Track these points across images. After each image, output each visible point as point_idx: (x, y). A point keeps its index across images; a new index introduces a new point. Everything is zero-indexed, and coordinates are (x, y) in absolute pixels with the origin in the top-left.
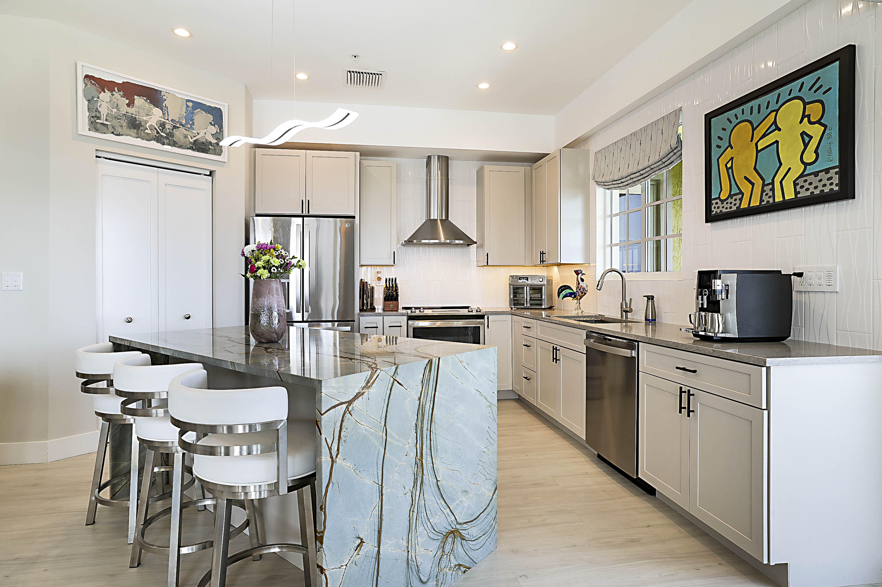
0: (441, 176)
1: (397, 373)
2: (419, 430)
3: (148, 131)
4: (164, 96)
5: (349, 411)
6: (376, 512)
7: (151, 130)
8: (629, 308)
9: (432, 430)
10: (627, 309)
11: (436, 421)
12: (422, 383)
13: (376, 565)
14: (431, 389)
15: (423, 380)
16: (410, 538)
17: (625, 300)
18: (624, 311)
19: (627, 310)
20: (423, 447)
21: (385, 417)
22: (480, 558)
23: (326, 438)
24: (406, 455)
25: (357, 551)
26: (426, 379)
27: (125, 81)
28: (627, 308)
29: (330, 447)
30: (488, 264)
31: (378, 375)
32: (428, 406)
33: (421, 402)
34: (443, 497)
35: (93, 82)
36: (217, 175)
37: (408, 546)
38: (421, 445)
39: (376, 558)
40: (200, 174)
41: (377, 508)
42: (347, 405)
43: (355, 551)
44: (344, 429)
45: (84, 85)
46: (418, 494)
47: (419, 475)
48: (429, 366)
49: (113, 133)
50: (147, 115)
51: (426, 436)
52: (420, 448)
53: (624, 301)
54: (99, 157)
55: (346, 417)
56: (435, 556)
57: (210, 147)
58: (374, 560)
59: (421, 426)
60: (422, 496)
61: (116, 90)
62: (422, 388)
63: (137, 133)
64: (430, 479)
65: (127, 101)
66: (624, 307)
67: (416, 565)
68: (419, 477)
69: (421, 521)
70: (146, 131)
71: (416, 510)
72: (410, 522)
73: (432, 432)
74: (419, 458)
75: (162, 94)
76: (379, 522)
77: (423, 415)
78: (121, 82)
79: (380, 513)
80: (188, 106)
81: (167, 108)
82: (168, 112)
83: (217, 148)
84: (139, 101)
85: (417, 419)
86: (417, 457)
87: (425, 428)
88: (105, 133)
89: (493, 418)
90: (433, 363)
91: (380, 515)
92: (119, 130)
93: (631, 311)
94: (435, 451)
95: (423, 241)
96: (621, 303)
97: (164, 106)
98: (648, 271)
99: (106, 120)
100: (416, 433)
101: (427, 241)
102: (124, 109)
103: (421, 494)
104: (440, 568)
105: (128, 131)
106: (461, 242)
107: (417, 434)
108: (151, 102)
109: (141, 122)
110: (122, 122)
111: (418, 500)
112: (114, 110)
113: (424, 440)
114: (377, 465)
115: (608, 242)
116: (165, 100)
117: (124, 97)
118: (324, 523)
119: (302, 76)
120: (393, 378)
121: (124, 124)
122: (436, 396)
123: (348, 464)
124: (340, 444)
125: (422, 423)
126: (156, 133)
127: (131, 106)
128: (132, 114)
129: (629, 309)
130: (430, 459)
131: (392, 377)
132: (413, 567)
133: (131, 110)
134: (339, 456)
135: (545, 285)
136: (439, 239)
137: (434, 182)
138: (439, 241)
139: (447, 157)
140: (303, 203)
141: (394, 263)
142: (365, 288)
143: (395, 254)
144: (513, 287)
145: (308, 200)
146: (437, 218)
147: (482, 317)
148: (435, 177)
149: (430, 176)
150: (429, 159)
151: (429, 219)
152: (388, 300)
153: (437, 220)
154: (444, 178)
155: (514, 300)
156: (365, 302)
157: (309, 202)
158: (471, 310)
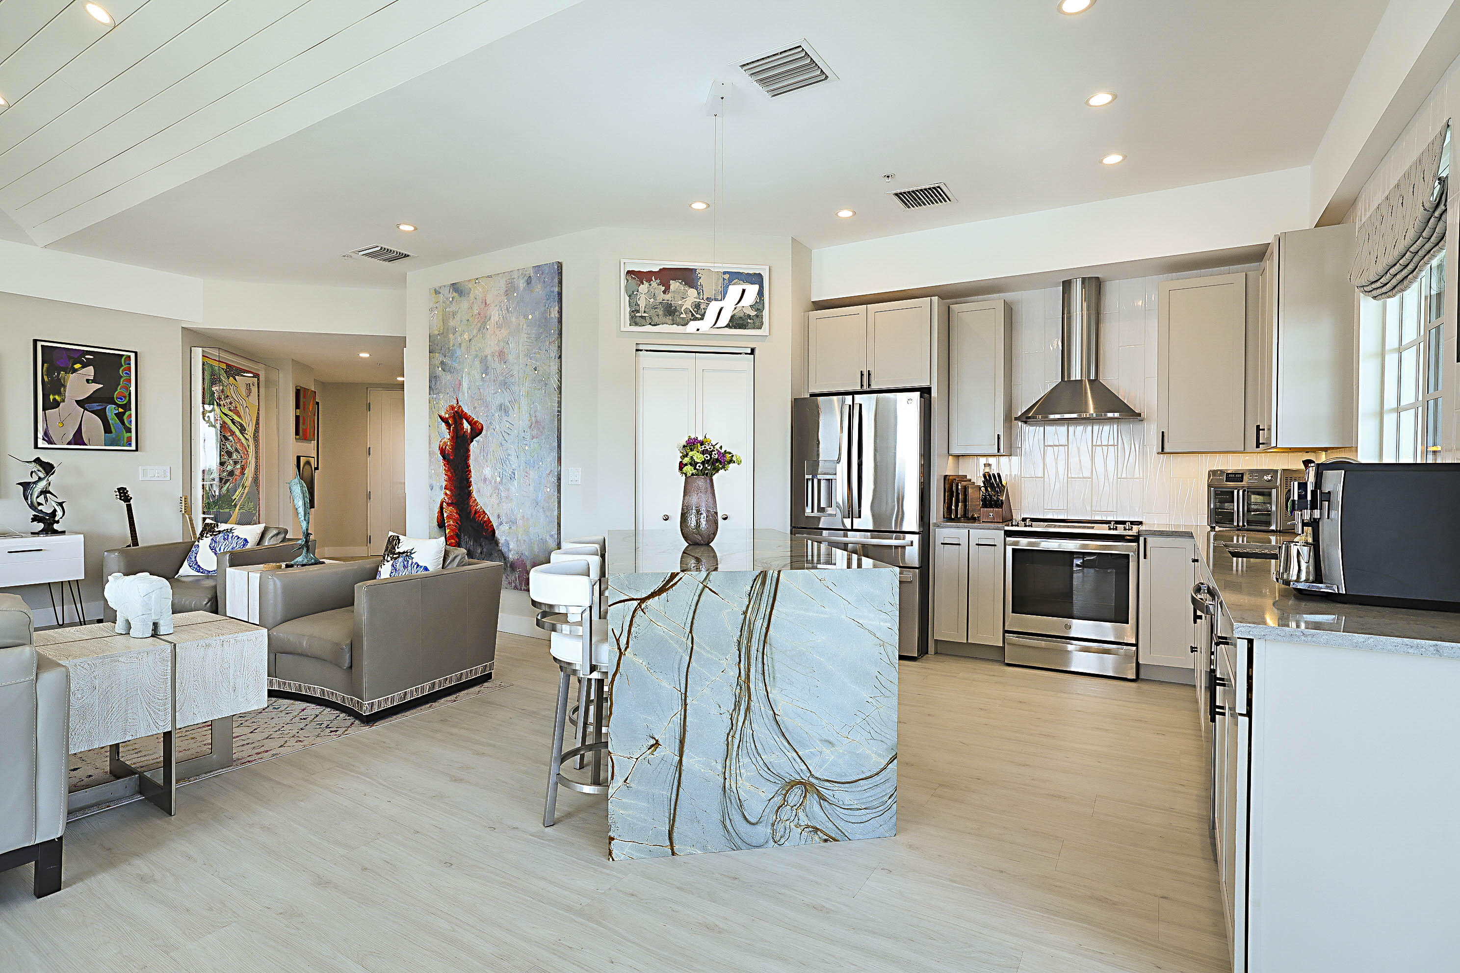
0: (1088, 309)
1: (709, 580)
2: (744, 648)
3: (683, 316)
4: (699, 273)
5: (641, 608)
6: (678, 719)
7: (686, 313)
9: (765, 652)
11: (773, 642)
12: (749, 596)
13: (677, 775)
14: (765, 605)
15: (750, 593)
16: (728, 764)
20: (751, 669)
21: (690, 624)
22: (858, 836)
23: (613, 629)
24: (723, 672)
25: (650, 750)
26: (756, 592)
27: (662, 268)
29: (617, 638)
30: (1163, 450)
31: (681, 578)
32: (759, 624)
33: (748, 617)
34: (784, 735)
35: (633, 276)
36: (757, 352)
37: (725, 772)
38: (746, 666)
39: (677, 767)
40: (741, 354)
41: (678, 715)
42: (639, 602)
43: (649, 749)
44: (634, 625)
45: (626, 281)
46: (741, 719)
47: (744, 699)
48: (760, 578)
49: (650, 324)
50: (683, 298)
51: (756, 658)
52: (745, 668)
54: (641, 350)
55: (637, 613)
56: (770, 800)
57: (749, 320)
58: (673, 768)
59: (747, 645)
60: (749, 724)
61: (654, 279)
62: (750, 602)
63: (673, 320)
64: (763, 708)
65: (663, 288)
67: (737, 797)
68: (743, 702)
69: (746, 752)
70: (682, 316)
71: (737, 736)
72: (728, 747)
73: (767, 655)
74: (743, 678)
75: (697, 273)
76: (681, 731)
77: (751, 633)
78: (658, 270)
79: (682, 723)
80: (724, 279)
81: (702, 287)
82: (703, 290)
83: (757, 321)
84: (674, 285)
85: (741, 635)
86: (740, 678)
87: (753, 648)
88: (643, 325)
89: (889, 662)
90: (768, 576)
91: (682, 725)
92: (656, 319)
94: (772, 679)
95: (1052, 417)
97: (699, 284)
99: (645, 312)
100: (738, 650)
101: (1058, 416)
102: (661, 297)
103: (746, 721)
104: (778, 817)
105: (664, 320)
106: (1117, 415)
107: (740, 652)
108: (686, 284)
109: (676, 307)
110: (658, 311)
111: (742, 727)
112: (652, 300)
113: (753, 661)
114: (679, 672)
115: (1391, 403)
116: (700, 277)
117: (660, 285)
118: (610, 708)
119: (845, 214)
120: (704, 584)
121: (661, 313)
122: (772, 615)
123: (639, 660)
124: (630, 639)
125: (750, 640)
126: (691, 316)
127: (667, 292)
128: (668, 300)
130: (761, 685)
131: (702, 583)
132: (732, 798)
133: (667, 297)
134: (628, 650)
135: (1276, 487)
136: (1086, 412)
137: (1075, 321)
138: (1086, 415)
139: (1098, 278)
140: (862, 375)
141: (998, 452)
142: (954, 488)
143: (999, 438)
144: (1216, 491)
145: (869, 371)
146: (1081, 377)
147: (1136, 539)
148: (1078, 313)
149: (1069, 312)
150: (1067, 285)
151: (1066, 380)
152: (985, 506)
153: (1081, 381)
154: (1093, 312)
155: (1217, 514)
156: (953, 508)
157: (869, 374)
158: (1113, 527)
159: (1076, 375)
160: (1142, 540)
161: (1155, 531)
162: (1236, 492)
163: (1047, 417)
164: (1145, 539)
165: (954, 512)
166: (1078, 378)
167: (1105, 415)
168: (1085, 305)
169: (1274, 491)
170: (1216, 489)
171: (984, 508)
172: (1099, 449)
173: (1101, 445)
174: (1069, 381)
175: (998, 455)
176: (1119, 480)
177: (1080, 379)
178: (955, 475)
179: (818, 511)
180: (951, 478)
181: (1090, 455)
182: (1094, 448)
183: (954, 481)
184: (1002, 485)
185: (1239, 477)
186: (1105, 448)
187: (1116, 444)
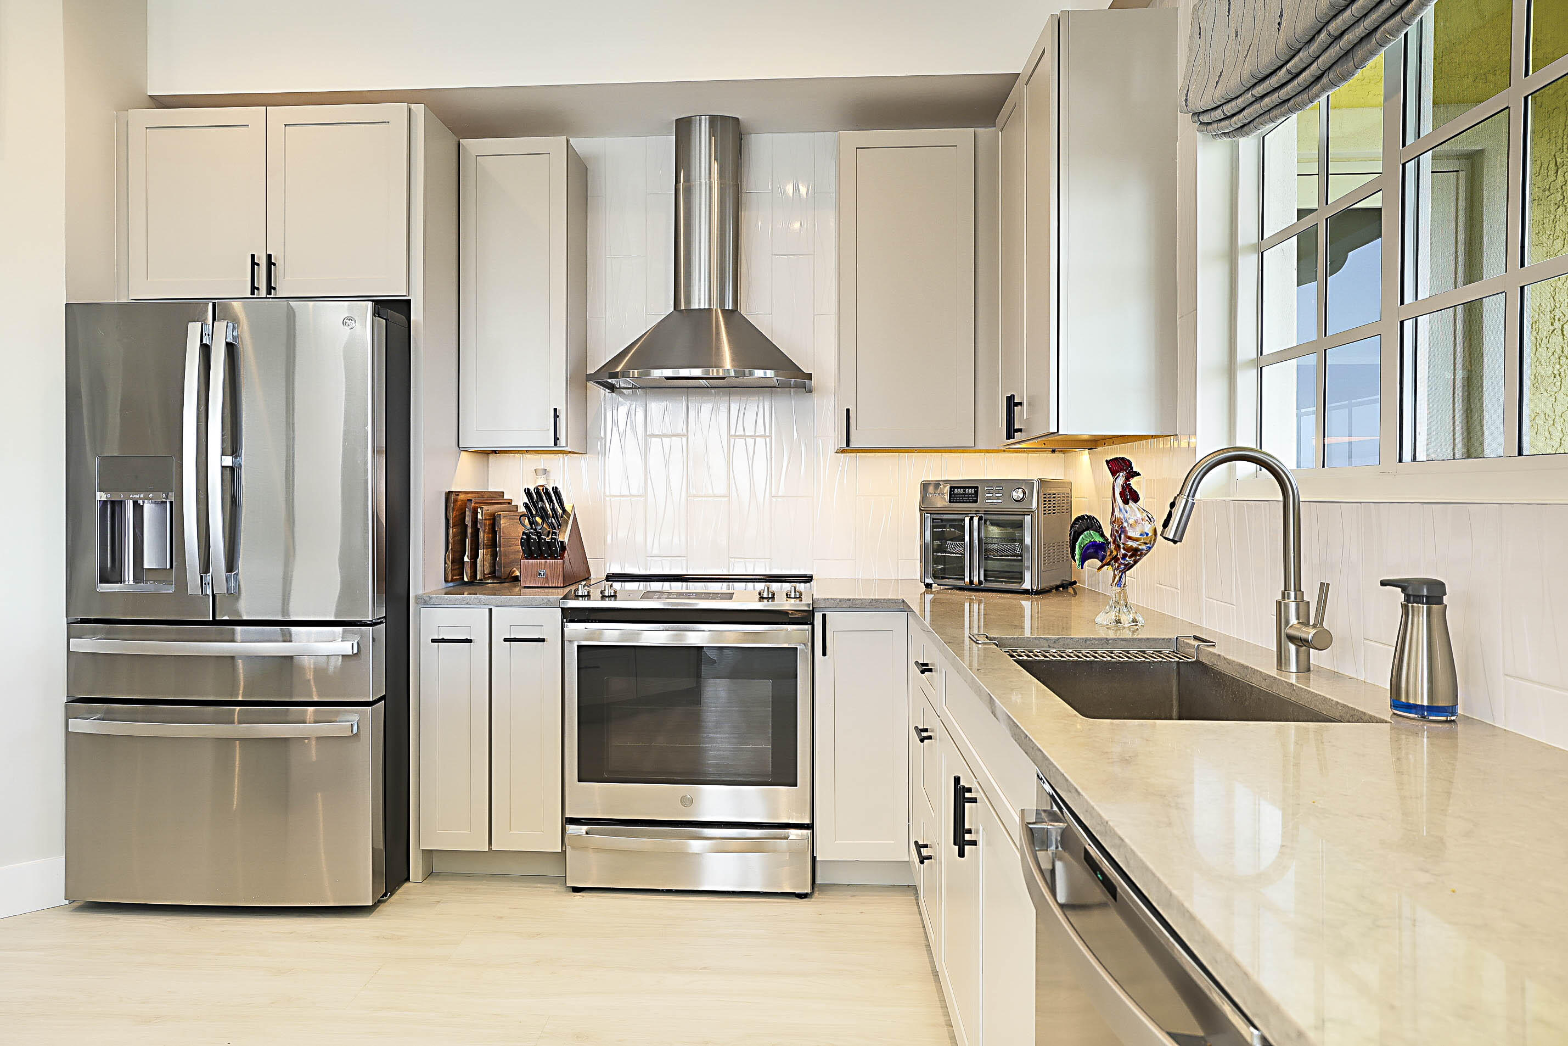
0: (721, 176)
8: (1314, 626)
10: (1304, 629)
17: (1298, 589)
18: (1291, 638)
19: (1303, 636)
28: (1307, 624)
30: (848, 444)
53: (1292, 594)
66: (1293, 621)
93: (1324, 641)
95: (659, 374)
96: (1279, 603)
98: (1414, 458)
101: (668, 373)
106: (770, 374)
115: (1246, 349)
129: (1313, 631)
135: (1031, 513)
136: (718, 366)
137: (698, 195)
138: (718, 371)
139: (737, 119)
140: (254, 264)
141: (555, 444)
142: (468, 520)
143: (556, 416)
144: (933, 519)
145: (270, 256)
146: (710, 305)
147: (805, 618)
148: (703, 180)
149: (688, 180)
150: (683, 128)
151: (683, 308)
152: (529, 555)
153: (709, 310)
154: (730, 182)
155: (936, 561)
156: (466, 559)
157: (270, 263)
158: (768, 594)
159: (700, 300)
160: (818, 617)
161: (841, 600)
162: (967, 520)
163: (648, 374)
164: (824, 616)
165: (467, 569)
166: (704, 305)
167: (751, 374)
168: (715, 166)
169: (1028, 518)
170: (935, 516)
171: (527, 559)
172: (740, 442)
173: (744, 436)
174: (689, 311)
175: (556, 449)
176: (774, 499)
177: (707, 307)
178: (472, 492)
179: (135, 579)
180: (461, 497)
181: (726, 451)
182: (732, 441)
183: (468, 503)
184: (564, 510)
185: (971, 494)
186: (750, 441)
187: (768, 434)
